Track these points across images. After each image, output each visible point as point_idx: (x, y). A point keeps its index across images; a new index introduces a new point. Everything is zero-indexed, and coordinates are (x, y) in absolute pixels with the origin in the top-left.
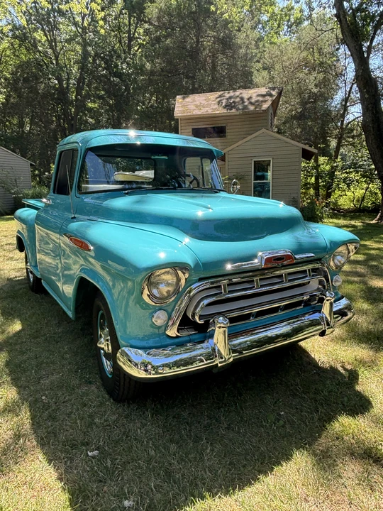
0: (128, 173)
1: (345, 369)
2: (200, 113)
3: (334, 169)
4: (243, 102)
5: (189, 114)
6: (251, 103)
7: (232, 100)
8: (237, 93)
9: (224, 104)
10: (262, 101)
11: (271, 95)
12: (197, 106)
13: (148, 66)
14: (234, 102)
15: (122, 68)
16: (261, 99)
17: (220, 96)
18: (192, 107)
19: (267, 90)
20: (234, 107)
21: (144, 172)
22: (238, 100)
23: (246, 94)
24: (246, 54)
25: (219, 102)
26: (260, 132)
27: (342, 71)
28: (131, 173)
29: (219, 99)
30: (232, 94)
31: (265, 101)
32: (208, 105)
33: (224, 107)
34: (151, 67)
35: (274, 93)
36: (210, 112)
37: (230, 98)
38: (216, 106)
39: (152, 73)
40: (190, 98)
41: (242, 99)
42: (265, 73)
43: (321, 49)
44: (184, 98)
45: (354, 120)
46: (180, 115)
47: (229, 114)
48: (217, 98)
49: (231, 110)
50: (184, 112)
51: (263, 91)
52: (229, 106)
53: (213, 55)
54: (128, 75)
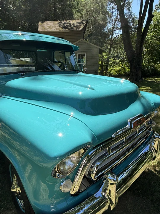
0: (16, 59)
1: (156, 171)
2: (51, 31)
3: (109, 58)
4: (71, 26)
5: (46, 30)
6: (74, 26)
7: (66, 25)
8: (68, 22)
9: (62, 26)
10: (79, 26)
11: (83, 23)
12: (49, 27)
13: (23, 7)
14: (66, 26)
15: (10, 7)
16: (78, 24)
17: (59, 23)
18: (47, 27)
19: (81, 21)
20: (67, 28)
21: (25, 59)
22: (68, 24)
23: (72, 22)
24: (70, 4)
25: (60, 25)
26: (80, 40)
27: (111, 15)
28: (18, 59)
29: (59, 24)
30: (65, 22)
31: (81, 26)
32: (55, 27)
33: (62, 28)
34: (25, 7)
35: (84, 22)
36: (56, 30)
37: (65, 23)
38: (58, 27)
39: (25, 10)
40: (45, 23)
41: (70, 24)
42: (78, 14)
43: (103, 4)
44: (42, 23)
45: (116, 37)
46: (41, 31)
47: (65, 31)
48: (58, 23)
49: (65, 29)
50: (42, 29)
51: (79, 21)
52: (64, 28)
53: (54, 4)
54: (13, 10)
